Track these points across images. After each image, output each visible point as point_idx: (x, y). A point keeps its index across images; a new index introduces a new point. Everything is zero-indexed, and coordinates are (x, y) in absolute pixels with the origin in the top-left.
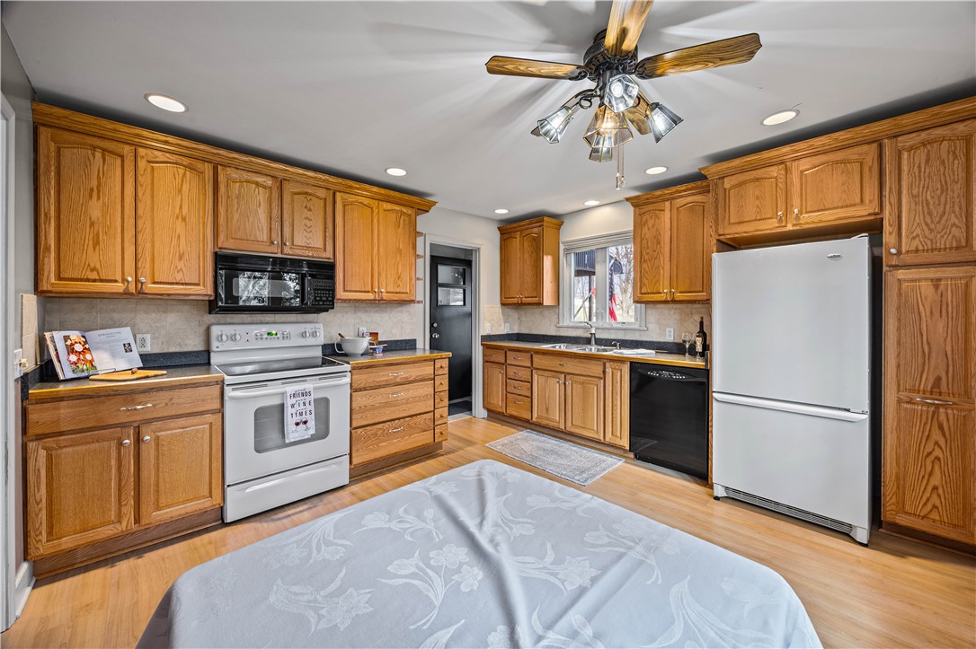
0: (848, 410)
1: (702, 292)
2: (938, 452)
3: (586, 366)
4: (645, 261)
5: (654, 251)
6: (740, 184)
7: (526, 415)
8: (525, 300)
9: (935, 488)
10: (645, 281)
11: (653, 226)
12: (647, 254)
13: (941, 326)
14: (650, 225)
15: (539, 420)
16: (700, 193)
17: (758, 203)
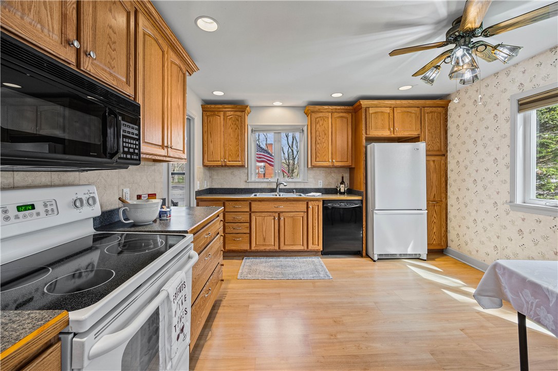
0: (421, 210)
1: (347, 162)
2: (435, 221)
3: (295, 205)
4: (318, 144)
5: (323, 138)
6: (376, 113)
7: (247, 247)
8: (229, 163)
9: (434, 233)
10: (318, 154)
11: (322, 125)
12: (319, 140)
13: (435, 176)
14: (321, 124)
15: (258, 248)
16: (345, 112)
17: (382, 122)
